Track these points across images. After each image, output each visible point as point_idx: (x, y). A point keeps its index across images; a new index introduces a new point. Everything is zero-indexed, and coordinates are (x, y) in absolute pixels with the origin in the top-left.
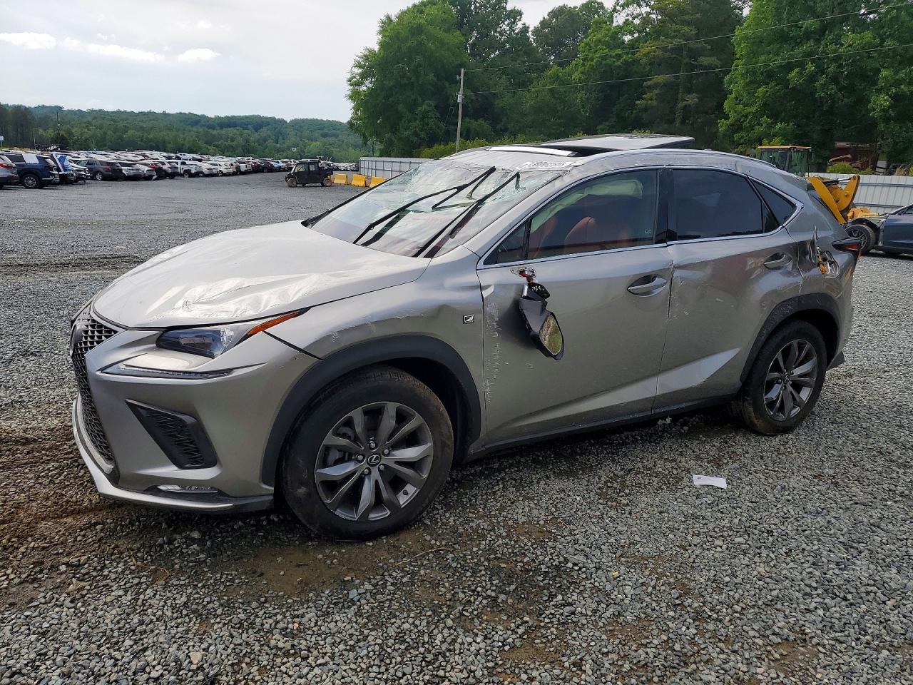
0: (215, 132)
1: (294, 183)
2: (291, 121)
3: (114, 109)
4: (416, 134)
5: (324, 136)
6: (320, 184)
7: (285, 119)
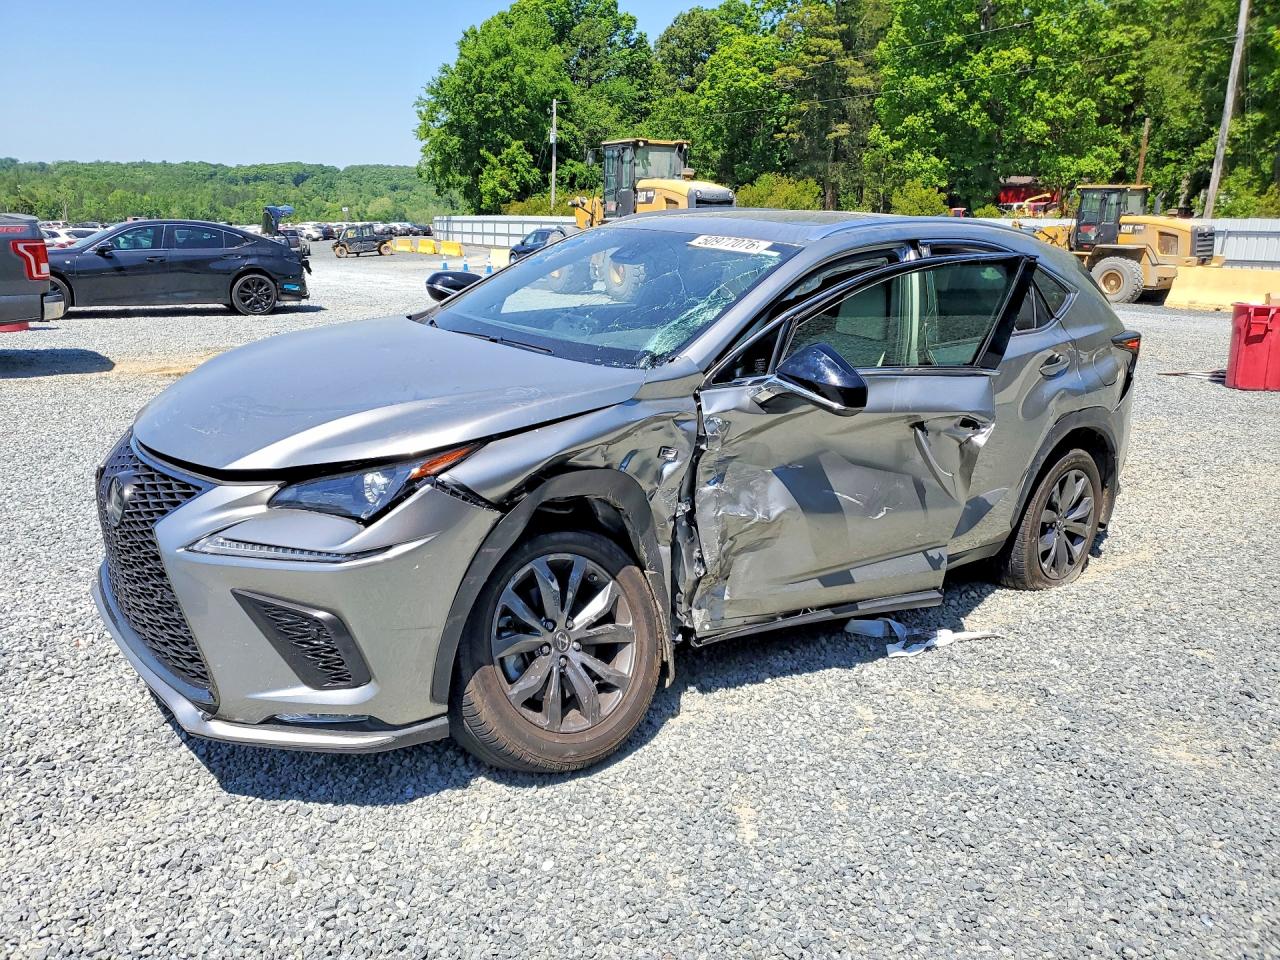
0: (237, 189)
1: (345, 254)
2: (347, 169)
3: (92, 160)
4: (504, 185)
5: (394, 188)
6: (377, 253)
7: (338, 167)
